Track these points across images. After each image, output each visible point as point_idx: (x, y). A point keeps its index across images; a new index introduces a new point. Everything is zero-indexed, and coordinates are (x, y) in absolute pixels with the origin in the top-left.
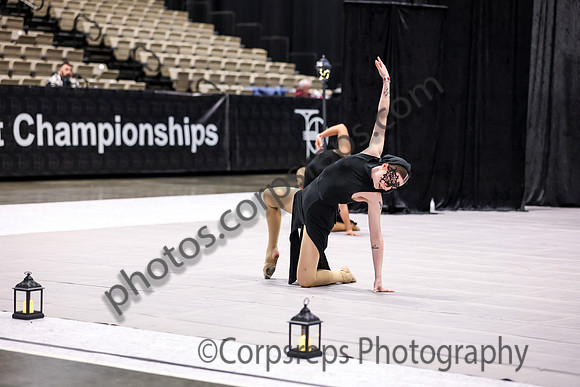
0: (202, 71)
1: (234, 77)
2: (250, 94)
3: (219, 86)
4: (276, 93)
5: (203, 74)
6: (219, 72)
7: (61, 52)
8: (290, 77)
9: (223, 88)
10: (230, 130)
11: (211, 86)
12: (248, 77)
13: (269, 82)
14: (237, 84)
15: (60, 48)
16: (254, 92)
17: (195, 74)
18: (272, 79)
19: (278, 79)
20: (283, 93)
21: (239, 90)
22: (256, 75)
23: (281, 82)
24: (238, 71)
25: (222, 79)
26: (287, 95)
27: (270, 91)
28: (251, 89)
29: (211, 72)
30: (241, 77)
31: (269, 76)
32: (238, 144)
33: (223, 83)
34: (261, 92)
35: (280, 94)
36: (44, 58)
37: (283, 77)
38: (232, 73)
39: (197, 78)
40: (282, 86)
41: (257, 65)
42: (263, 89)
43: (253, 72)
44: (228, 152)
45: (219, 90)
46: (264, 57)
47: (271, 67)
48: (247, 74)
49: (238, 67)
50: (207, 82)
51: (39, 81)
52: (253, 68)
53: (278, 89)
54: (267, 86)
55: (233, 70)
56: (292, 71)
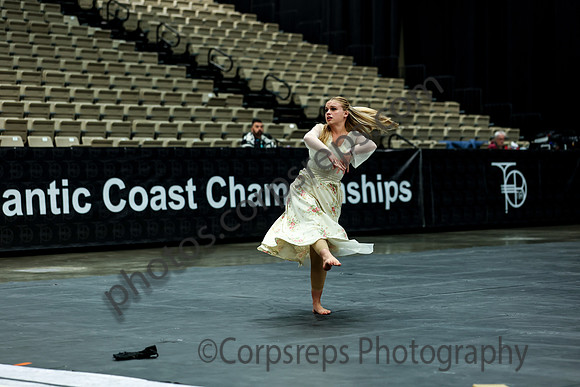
1: (427, 130)
2: (444, 148)
3: (412, 141)
4: (471, 146)
6: (411, 127)
7: (252, 112)
8: (487, 129)
9: (416, 143)
10: (424, 187)
11: (403, 142)
12: (442, 130)
13: (463, 135)
14: (430, 138)
15: (250, 109)
16: (448, 145)
18: (466, 131)
19: (474, 131)
20: (478, 146)
21: (432, 144)
22: (449, 128)
23: (476, 134)
24: (431, 125)
25: (415, 133)
26: (482, 148)
27: (465, 143)
28: (445, 143)
29: (403, 127)
30: (433, 130)
31: (463, 128)
32: (433, 199)
33: (415, 138)
34: (454, 145)
35: (474, 147)
36: (234, 120)
37: (478, 129)
38: (425, 127)
39: (390, 134)
40: (477, 138)
41: (450, 118)
42: (457, 142)
43: (446, 125)
44: (423, 209)
45: (412, 145)
46: (458, 109)
47: (465, 119)
48: (440, 128)
49: (431, 120)
50: (399, 138)
51: (230, 143)
52: (446, 121)
53: (473, 141)
54: (461, 139)
55: (426, 124)
56: (487, 123)
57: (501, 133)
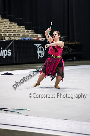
0: (6, 33)
4: (28, 39)
6: (11, 33)
8: (33, 34)
10: (15, 51)
11: (9, 38)
12: (20, 35)
13: (26, 36)
14: (17, 37)
16: (22, 39)
17: (4, 34)
18: (27, 35)
21: (17, 39)
22: (22, 34)
23: (30, 36)
24: (17, 33)
25: (12, 35)
26: (32, 40)
27: (27, 39)
29: (8, 33)
30: (18, 35)
31: (26, 34)
32: (17, 55)
33: (12, 37)
35: (29, 40)
37: (30, 34)
38: (15, 34)
42: (24, 38)
44: (15, 58)
45: (11, 39)
46: (24, 28)
47: (27, 31)
49: (17, 32)
50: (7, 37)
52: (21, 32)
56: (33, 32)
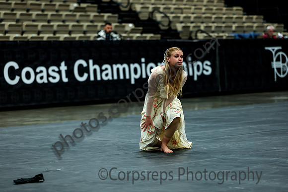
0: (199, 24)
1: (221, 27)
2: (233, 38)
3: (211, 34)
4: (251, 36)
5: (199, 26)
6: (210, 24)
7: (103, 16)
8: (261, 24)
9: (214, 35)
10: (220, 64)
11: (205, 35)
12: (231, 27)
13: (245, 29)
14: (223, 32)
15: (102, 14)
16: (235, 36)
17: (194, 27)
18: (248, 27)
19: (252, 27)
20: (256, 36)
21: (225, 36)
22: (236, 25)
23: (254, 28)
24: (224, 23)
25: (213, 29)
26: (258, 38)
27: (247, 35)
28: (233, 35)
29: (205, 25)
30: (226, 27)
31: (246, 25)
32: (226, 73)
33: (213, 32)
34: (240, 36)
35: (253, 37)
36: (92, 22)
37: (255, 25)
38: (220, 25)
39: (196, 29)
40: (254, 31)
41: (237, 18)
42: (242, 34)
43: (234, 23)
44: (219, 79)
45: (211, 36)
46: (242, 12)
47: (247, 18)
48: (230, 24)
49: (223, 20)
50: (202, 32)
51: (89, 37)
52: (234, 20)
53: (252, 33)
54: (244, 32)
55: (220, 22)
56: (262, 21)
57: (271, 27)
